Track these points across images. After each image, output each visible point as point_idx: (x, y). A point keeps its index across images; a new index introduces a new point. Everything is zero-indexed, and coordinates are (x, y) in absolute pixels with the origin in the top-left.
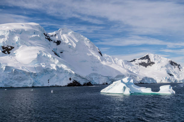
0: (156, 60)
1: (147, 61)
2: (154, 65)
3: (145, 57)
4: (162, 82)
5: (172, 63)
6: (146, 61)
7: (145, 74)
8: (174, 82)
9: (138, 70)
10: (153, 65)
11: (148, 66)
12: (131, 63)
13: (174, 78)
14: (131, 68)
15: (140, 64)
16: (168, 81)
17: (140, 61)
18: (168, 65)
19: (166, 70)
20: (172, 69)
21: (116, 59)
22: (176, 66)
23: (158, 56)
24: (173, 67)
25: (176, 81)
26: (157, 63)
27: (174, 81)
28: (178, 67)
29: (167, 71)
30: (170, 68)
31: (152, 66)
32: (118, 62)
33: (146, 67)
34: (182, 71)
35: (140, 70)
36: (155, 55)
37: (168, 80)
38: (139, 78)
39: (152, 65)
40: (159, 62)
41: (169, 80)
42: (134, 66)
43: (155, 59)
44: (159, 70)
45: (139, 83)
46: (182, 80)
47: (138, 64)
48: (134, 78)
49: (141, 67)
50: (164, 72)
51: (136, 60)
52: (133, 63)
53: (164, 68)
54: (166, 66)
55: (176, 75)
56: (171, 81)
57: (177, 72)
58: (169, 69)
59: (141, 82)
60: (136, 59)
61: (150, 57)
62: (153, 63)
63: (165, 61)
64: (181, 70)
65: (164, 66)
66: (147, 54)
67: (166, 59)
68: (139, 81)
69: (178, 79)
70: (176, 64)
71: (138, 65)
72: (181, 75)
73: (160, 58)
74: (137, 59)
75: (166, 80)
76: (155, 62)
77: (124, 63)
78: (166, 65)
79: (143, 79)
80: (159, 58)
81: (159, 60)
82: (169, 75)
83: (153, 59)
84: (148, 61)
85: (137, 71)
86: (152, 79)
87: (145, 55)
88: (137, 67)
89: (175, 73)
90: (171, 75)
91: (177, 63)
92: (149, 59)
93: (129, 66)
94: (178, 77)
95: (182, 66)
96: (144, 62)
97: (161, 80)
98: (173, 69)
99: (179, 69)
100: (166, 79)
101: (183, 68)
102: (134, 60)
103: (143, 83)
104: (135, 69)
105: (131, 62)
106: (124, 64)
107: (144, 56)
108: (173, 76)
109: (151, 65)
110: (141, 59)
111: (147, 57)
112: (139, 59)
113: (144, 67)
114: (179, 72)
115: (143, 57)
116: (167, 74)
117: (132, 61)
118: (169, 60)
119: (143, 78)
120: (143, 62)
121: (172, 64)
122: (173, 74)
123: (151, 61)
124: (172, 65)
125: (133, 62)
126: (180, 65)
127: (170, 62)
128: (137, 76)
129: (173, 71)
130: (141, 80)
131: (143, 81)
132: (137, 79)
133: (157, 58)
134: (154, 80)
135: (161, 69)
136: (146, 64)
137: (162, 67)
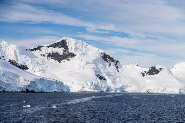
0: (78, 50)
1: (62, 52)
2: (74, 58)
3: (58, 43)
4: (84, 90)
5: (105, 57)
6: (60, 51)
8: (105, 91)
9: (44, 66)
10: (73, 60)
11: (64, 60)
12: (33, 52)
13: (106, 83)
14: (31, 63)
15: (49, 55)
16: (94, 89)
17: (50, 50)
18: (98, 60)
19: (94, 68)
20: (105, 68)
21: (4, 43)
22: (112, 63)
23: (83, 44)
24: (107, 64)
25: (109, 89)
26: (80, 55)
27: (106, 88)
28: (116, 65)
29: (95, 71)
30: (100, 66)
31: (70, 60)
32: (7, 50)
33: (60, 62)
34: (122, 71)
35: (47, 67)
36: (77, 41)
37: (96, 86)
38: (25, 80)
39: (71, 59)
40: (84, 54)
42: (38, 58)
43: (76, 49)
44: (82, 68)
45: (23, 91)
46: (119, 88)
47: (46, 55)
48: (11, 79)
49: (52, 60)
50: (90, 72)
51: (41, 48)
52: (37, 53)
53: (91, 65)
54: (95, 62)
55: (110, 79)
56: (100, 89)
57: (113, 74)
59: (27, 89)
60: (42, 47)
61: (67, 44)
62: (73, 55)
63: (94, 52)
64: (119, 70)
65: (91, 61)
66: (63, 38)
67: (96, 49)
68: (22, 86)
69: (113, 86)
70: (112, 60)
71: (46, 58)
72: (118, 80)
73: (85, 47)
74: (45, 45)
75: (92, 87)
76: (77, 53)
77: (18, 51)
78: (95, 60)
79: (33, 83)
80: (84, 46)
81: (84, 50)
82: (98, 79)
83: (74, 48)
84: (64, 51)
85: (41, 68)
86: (60, 84)
87: (60, 40)
88: (43, 61)
89: (109, 74)
90: (101, 78)
91: (114, 58)
92: (66, 48)
93: (28, 58)
94: (114, 82)
95: (121, 63)
96: (57, 53)
97: (82, 87)
98: (107, 68)
99: (117, 68)
100: (91, 85)
101: (124, 66)
102: (39, 48)
103: (32, 91)
104: (38, 63)
105: (32, 50)
106: (18, 54)
107: (58, 41)
108: (105, 80)
109: (69, 58)
110: (52, 46)
111: (63, 44)
112: (48, 47)
113: (56, 61)
114: (116, 74)
115: (56, 42)
116: (96, 77)
117: (35, 49)
118: (103, 51)
119: (34, 80)
120: (55, 51)
122: (106, 77)
124: (106, 60)
125: (37, 51)
126: (119, 61)
127: (102, 55)
128: (20, 76)
129: (106, 72)
130: (28, 85)
131: (32, 86)
132: (19, 81)
133: (80, 47)
134: (64, 86)
135: (85, 67)
136: (61, 56)
137: (87, 63)
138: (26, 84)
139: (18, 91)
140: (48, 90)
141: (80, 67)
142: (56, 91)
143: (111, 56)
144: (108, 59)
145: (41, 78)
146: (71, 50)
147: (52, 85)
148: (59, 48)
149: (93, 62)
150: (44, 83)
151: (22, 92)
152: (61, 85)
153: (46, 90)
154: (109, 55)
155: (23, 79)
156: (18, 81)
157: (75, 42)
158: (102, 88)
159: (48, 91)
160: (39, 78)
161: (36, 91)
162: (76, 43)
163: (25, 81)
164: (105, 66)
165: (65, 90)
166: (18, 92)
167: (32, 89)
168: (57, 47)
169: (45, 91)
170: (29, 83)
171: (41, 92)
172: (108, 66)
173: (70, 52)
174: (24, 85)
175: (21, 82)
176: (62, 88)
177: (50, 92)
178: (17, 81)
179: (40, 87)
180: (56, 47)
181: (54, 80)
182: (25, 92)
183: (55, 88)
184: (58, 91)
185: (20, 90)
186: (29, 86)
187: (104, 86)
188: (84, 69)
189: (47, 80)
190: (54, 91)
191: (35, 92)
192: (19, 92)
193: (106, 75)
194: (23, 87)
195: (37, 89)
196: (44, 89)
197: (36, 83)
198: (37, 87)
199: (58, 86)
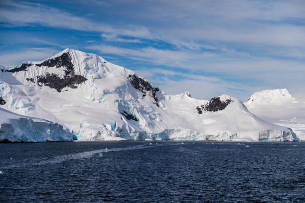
0: (90, 71)
1: (64, 73)
2: (83, 84)
3: (57, 58)
4: (100, 138)
5: (136, 83)
6: (60, 72)
7: (53, 110)
8: (135, 138)
9: (32, 98)
10: (81, 87)
11: (67, 88)
12: (14, 74)
13: (139, 126)
14: (10, 93)
15: (42, 80)
16: (117, 136)
17: (43, 71)
18: (124, 87)
19: (117, 101)
20: (137, 101)
22: (148, 92)
23: (98, 60)
24: (140, 94)
25: (142, 135)
26: (94, 79)
27: (138, 134)
28: (154, 95)
29: (120, 106)
30: (128, 97)
31: (76, 87)
33: (60, 91)
34: (164, 106)
35: (38, 99)
36: (88, 55)
39: (79, 86)
40: (99, 77)
41: (121, 132)
42: (21, 84)
43: (87, 68)
44: (97, 101)
46: (160, 134)
47: (36, 80)
49: (45, 88)
50: (110, 107)
51: (28, 68)
52: (20, 76)
53: (113, 95)
54: (119, 90)
55: (145, 118)
56: (128, 135)
57: (150, 110)
58: (126, 98)
60: (30, 65)
61: (72, 61)
62: (81, 79)
63: (117, 74)
64: (160, 103)
65: (112, 89)
66: (65, 51)
67: (121, 69)
69: (149, 131)
70: (147, 86)
71: (36, 84)
72: (158, 120)
73: (103, 66)
74: (35, 63)
75: (113, 133)
76: (89, 76)
78: (118, 88)
79: (7, 126)
80: (100, 64)
81: (100, 71)
82: (124, 119)
83: (83, 66)
84: (67, 73)
85: (28, 102)
86: (57, 128)
87: (60, 54)
88: (32, 90)
89: (142, 111)
90: (130, 117)
91: (151, 84)
92: (70, 67)
93: (5, 85)
94: (151, 124)
95: (163, 93)
96: (55, 76)
97: (97, 132)
98: (139, 100)
99: (156, 100)
100: (112, 129)
101: (167, 97)
102: (24, 67)
103: (6, 141)
104: (23, 94)
105: (13, 71)
107: (56, 56)
108: (136, 120)
109: (75, 85)
110: (46, 64)
111: (65, 60)
112: (40, 66)
113: (54, 89)
114: (154, 110)
115: (53, 57)
116: (120, 116)
118: (130, 72)
119: (8, 122)
120: (50, 73)
121: (138, 84)
122: (138, 116)
124: (137, 87)
125: (20, 72)
126: (159, 88)
127: (131, 79)
129: (138, 107)
131: (5, 132)
133: (94, 66)
134: (64, 132)
135: (101, 98)
136: (61, 81)
137: (105, 93)
140: (34, 138)
141: (94, 100)
142: (50, 139)
143: (145, 80)
144: (140, 85)
145: (21, 119)
146: (79, 70)
147: (43, 130)
148: (57, 67)
149: (116, 90)
150: (28, 126)
152: (59, 130)
153: (31, 139)
154: (142, 78)
157: (85, 57)
158: (131, 135)
159: (35, 141)
160: (18, 118)
161: (13, 141)
162: (87, 59)
164: (136, 98)
165: (66, 138)
167: (6, 138)
168: (55, 66)
169: (29, 141)
171: (22, 142)
172: (141, 97)
173: (76, 73)
176: (60, 136)
177: (38, 142)
179: (19, 133)
180: (53, 66)
181: (47, 121)
183: (48, 135)
184: (52, 140)
187: (134, 130)
188: (100, 102)
189: (32, 122)
190: (45, 141)
191: (10, 142)
193: (138, 112)
195: (15, 137)
196: (27, 137)
197: (13, 126)
198: (14, 134)
199: (53, 130)
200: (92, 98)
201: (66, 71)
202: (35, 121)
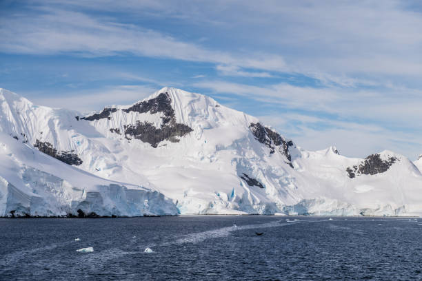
0: (197, 118)
1: (161, 122)
2: (187, 136)
3: (151, 101)
4: (212, 212)
5: (261, 134)
6: (155, 119)
8: (261, 212)
9: (118, 157)
10: (185, 140)
11: (165, 142)
12: (92, 123)
13: (265, 195)
14: (89, 148)
15: (131, 131)
16: (236, 208)
17: (133, 119)
18: (244, 140)
19: (235, 159)
20: (262, 160)
21: (25, 103)
22: (277, 148)
23: (208, 102)
24: (266, 150)
25: (270, 207)
26: (203, 130)
27: (264, 207)
28: (286, 151)
29: (238, 167)
30: (250, 154)
31: (178, 141)
32: (32, 119)
33: (155, 146)
34: (301, 167)
35: (126, 157)
36: (194, 96)
37: (240, 201)
38: (75, 189)
39: (182, 139)
40: (210, 127)
41: (242, 202)
42: (103, 136)
43: (193, 114)
44: (206, 160)
45: (70, 216)
46: (295, 206)
47: (122, 131)
48: (43, 186)
49: (136, 142)
50: (225, 168)
51: (112, 115)
52: (101, 125)
53: (229, 152)
54: (238, 145)
55: (274, 184)
56: (251, 208)
57: (280, 173)
58: (247, 156)
59: (80, 211)
60: (114, 110)
61: (172, 104)
62: (185, 130)
63: (235, 122)
64: (295, 163)
65: (227, 144)
66: (163, 91)
67: (239, 115)
68: (69, 202)
69: (280, 202)
70: (277, 139)
71: (123, 136)
72: (292, 186)
73: (214, 110)
74: (121, 107)
75: (230, 204)
76: (196, 125)
77: (56, 122)
78: (236, 141)
79: (95, 196)
80: (210, 108)
81: (211, 118)
82: (245, 185)
83: (187, 112)
84: (165, 121)
85: (111, 161)
87: (155, 95)
88: (117, 144)
89: (270, 174)
90: (252, 182)
91: (282, 136)
92: (170, 112)
93: (81, 137)
94: (282, 193)
95: (299, 148)
96: (148, 125)
97: (208, 203)
98: (265, 158)
99: (289, 158)
100: (229, 200)
101: (305, 154)
102: (106, 114)
103: (93, 216)
104: (105, 150)
105: (91, 119)
106: (57, 128)
107: (150, 97)
108: (261, 186)
109: (177, 137)
110: (136, 108)
111: (162, 104)
112: (127, 111)
113: (147, 144)
114: (286, 173)
115: (147, 100)
116: (239, 180)
117: (96, 117)
118: (253, 119)
119: (95, 189)
120: (143, 121)
121: (263, 135)
122: (264, 180)
123: (178, 120)
124: (262, 140)
125: (101, 120)
126: (293, 142)
127: (253, 128)
128: (62, 180)
129: (264, 168)
130: (82, 200)
131: (92, 203)
132: (62, 193)
133: (203, 111)
134: (166, 203)
135: (212, 156)
136: (157, 132)
137: (218, 148)
138: (77, 199)
139: (58, 214)
140: (130, 212)
141: (202, 158)
142: (148, 213)
143: (274, 131)
144: (267, 137)
145: (112, 185)
146: (181, 117)
147: (139, 201)
148: (152, 113)
149: (232, 145)
150: (120, 195)
151: (68, 217)
152: (159, 200)
153: (124, 212)
154: (269, 127)
155: (71, 186)
156: (59, 191)
157: (190, 99)
158: (255, 207)
159: (130, 215)
160: (108, 184)
161: (101, 215)
162: (193, 101)
163: (76, 191)
164: (262, 156)
165: (168, 212)
166: (59, 217)
167: (93, 211)
168: (149, 112)
169: (122, 215)
170: (85, 196)
171: (114, 217)
172: (268, 154)
173: (178, 122)
174: (73, 202)
175: (66, 193)
176: (161, 208)
177: (133, 217)
178: (56, 192)
179: (109, 205)
180: (146, 111)
181: (143, 188)
182: (74, 217)
183: (145, 207)
184: (151, 214)
185: (64, 213)
186: (84, 203)
187: (258, 201)
188: (211, 161)
189: (125, 188)
190: (142, 215)
191: (98, 217)
192: (63, 217)
193: (264, 175)
194: (70, 205)
195: (104, 209)
196: (120, 210)
197: (102, 196)
198: (104, 205)
199: (151, 201)
200: (201, 156)
201: (164, 119)
202: (129, 187)
